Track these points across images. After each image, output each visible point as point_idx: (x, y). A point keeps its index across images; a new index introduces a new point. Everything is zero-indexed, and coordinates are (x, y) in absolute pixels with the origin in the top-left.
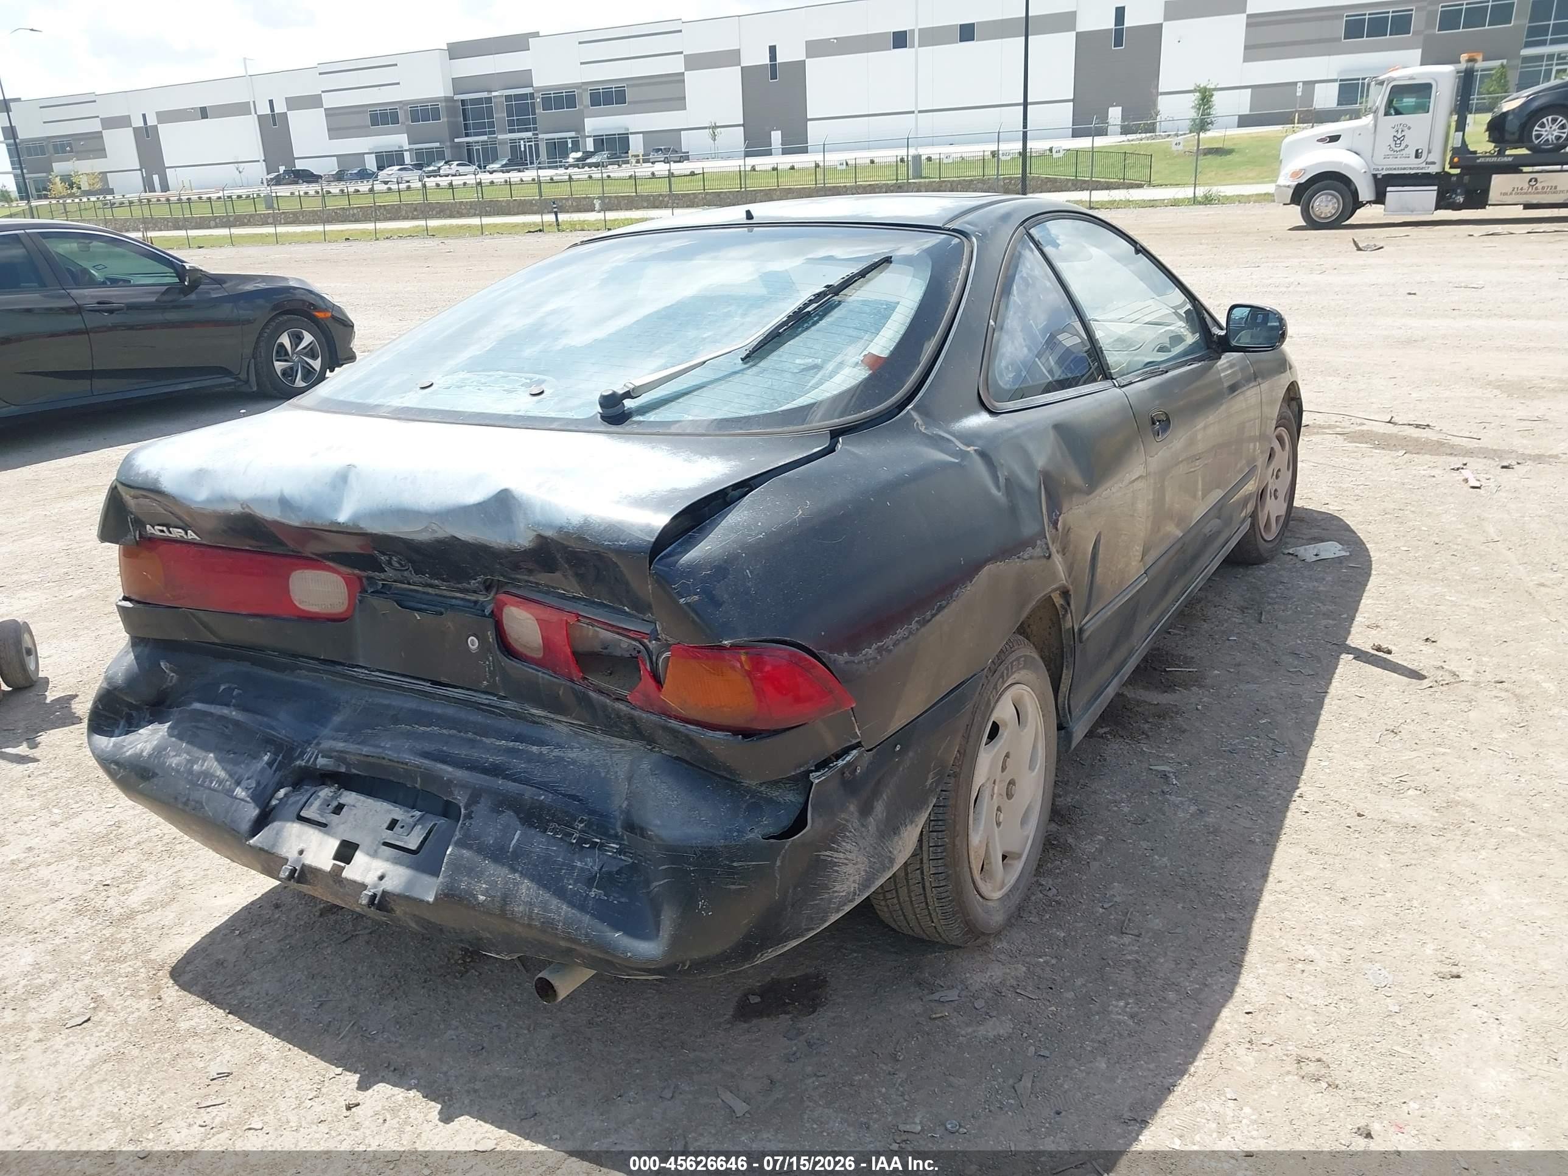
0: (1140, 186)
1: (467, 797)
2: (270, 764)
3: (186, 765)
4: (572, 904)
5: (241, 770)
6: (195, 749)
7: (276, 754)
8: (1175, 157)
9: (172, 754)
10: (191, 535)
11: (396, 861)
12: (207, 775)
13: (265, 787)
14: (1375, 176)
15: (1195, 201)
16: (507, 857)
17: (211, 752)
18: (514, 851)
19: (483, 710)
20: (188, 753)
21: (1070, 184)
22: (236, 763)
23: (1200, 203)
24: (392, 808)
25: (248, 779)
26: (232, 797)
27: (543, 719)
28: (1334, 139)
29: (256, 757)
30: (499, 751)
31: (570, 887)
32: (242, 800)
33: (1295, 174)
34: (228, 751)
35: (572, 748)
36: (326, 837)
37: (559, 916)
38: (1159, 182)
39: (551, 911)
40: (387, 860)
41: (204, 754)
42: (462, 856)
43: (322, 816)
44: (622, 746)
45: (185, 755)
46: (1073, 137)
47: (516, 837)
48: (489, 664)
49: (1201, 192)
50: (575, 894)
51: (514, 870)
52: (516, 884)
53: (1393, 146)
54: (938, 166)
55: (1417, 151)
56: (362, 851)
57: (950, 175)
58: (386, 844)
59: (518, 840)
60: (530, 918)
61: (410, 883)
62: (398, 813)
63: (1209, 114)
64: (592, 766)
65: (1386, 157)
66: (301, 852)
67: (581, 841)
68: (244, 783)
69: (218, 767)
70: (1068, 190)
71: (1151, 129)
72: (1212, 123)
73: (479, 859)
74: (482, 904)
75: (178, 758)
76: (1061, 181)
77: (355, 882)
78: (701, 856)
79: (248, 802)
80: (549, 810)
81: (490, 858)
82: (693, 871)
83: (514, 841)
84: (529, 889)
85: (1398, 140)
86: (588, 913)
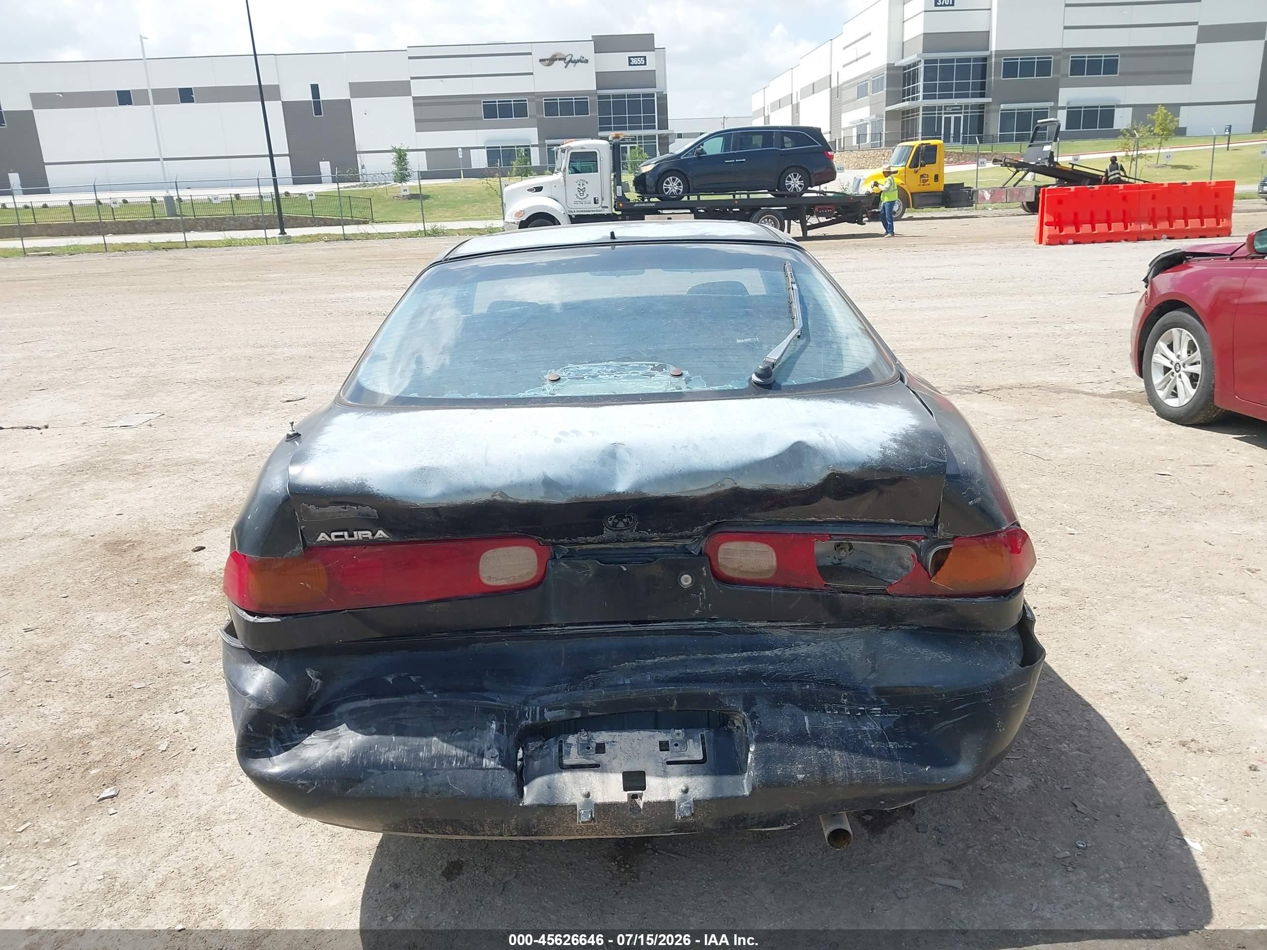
0: (365, 223)
1: (741, 702)
2: (500, 730)
3: (408, 755)
4: (881, 757)
5: (477, 742)
6: (410, 739)
7: (499, 720)
8: (388, 200)
9: (383, 750)
10: (381, 534)
11: (690, 774)
12: (440, 758)
13: (507, 751)
14: (570, 216)
15: (426, 234)
16: (810, 739)
17: (432, 735)
18: (812, 733)
19: (698, 634)
20: (404, 744)
21: (309, 221)
22: (468, 739)
23: (429, 235)
24: (652, 733)
25: (489, 749)
26: (482, 769)
27: (763, 629)
28: (539, 189)
29: (484, 728)
30: (739, 661)
31: (873, 746)
32: (495, 769)
33: (518, 214)
34: (453, 731)
35: (799, 645)
36: (605, 775)
37: (877, 769)
38: (381, 219)
39: (868, 768)
40: (681, 775)
41: (425, 740)
42: (768, 750)
43: (588, 759)
44: (848, 633)
45: (401, 747)
46: (294, 184)
47: (807, 721)
48: (703, 595)
49: (429, 226)
50: (880, 749)
51: (822, 747)
52: (828, 757)
53: (578, 195)
54: (191, 205)
55: (595, 198)
56: (651, 775)
57: (202, 214)
58: (669, 763)
59: (809, 723)
60: (851, 779)
61: (716, 787)
62: (661, 736)
63: (406, 169)
64: (824, 655)
65: (576, 203)
66: (588, 795)
67: (853, 712)
68: (487, 754)
69: (451, 747)
70: (309, 226)
71: (356, 179)
72: (409, 176)
73: (785, 746)
74: (803, 781)
75: (393, 752)
76: (301, 219)
77: (659, 802)
78: (993, 690)
79: (501, 769)
80: (818, 695)
81: (794, 743)
82: (990, 702)
83: (807, 725)
84: (841, 757)
85: (582, 191)
86: (897, 760)
